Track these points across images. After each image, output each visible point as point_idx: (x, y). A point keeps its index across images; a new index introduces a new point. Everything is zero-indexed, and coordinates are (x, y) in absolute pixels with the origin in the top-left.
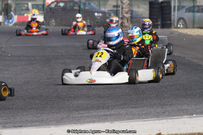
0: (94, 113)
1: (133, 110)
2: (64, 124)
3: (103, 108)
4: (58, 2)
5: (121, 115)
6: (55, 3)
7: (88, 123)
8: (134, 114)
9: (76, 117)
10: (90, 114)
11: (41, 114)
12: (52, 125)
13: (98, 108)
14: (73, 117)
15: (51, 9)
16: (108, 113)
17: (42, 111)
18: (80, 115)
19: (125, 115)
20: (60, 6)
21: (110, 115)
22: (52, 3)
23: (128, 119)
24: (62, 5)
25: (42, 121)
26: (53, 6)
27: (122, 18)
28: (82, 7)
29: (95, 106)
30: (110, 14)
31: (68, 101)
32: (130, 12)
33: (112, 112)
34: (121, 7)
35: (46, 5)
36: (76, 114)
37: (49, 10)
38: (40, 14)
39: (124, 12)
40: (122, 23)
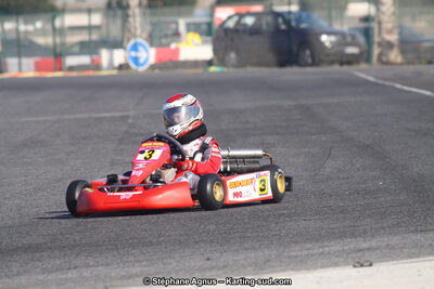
0: (335, 246)
1: (419, 236)
3: (353, 236)
4: (242, 16)
5: (393, 248)
6: (236, 18)
7: (323, 267)
8: (421, 246)
9: (296, 257)
10: (327, 249)
11: (221, 253)
13: (342, 235)
14: (290, 257)
15: (227, 31)
16: (365, 245)
17: (222, 246)
18: (305, 252)
19: (402, 248)
20: (245, 25)
21: (368, 249)
22: (230, 18)
23: (410, 256)
24: (249, 21)
25: (225, 267)
26: (231, 24)
27: (380, 44)
28: (293, 24)
29: (336, 231)
30: (353, 37)
31: (277, 223)
32: (396, 31)
33: (374, 243)
34: (376, 19)
35: (216, 24)
36: (295, 251)
37: (222, 34)
38: (204, 42)
39: (384, 31)
40: (380, 55)
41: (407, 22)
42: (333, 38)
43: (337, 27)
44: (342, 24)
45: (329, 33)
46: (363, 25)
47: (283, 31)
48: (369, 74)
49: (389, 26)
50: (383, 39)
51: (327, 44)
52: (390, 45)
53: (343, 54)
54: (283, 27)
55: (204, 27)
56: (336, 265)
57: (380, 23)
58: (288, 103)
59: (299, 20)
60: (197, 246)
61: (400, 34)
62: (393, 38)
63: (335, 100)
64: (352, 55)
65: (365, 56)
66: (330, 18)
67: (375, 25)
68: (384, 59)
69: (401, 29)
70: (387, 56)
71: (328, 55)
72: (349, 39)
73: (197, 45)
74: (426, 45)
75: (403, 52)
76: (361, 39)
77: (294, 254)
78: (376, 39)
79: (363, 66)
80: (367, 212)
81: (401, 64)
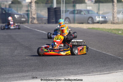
0: (16, 75)
3: (22, 72)
8: (41, 75)
9: (5, 78)
10: (14, 76)
13: (19, 72)
16: (25, 75)
18: (8, 77)
21: (26, 76)
27: (31, 18)
28: (7, 11)
29: (17, 71)
30: (24, 16)
32: (36, 14)
33: (28, 74)
34: (30, 11)
39: (32, 14)
40: (31, 21)
41: (39, 12)
42: (18, 16)
43: (19, 13)
44: (21, 12)
45: (17, 15)
46: (27, 12)
47: (4, 13)
48: (28, 27)
49: (34, 13)
50: (32, 16)
51: (16, 17)
52: (34, 18)
53: (21, 20)
54: (4, 12)
57: (31, 12)
58: (5, 34)
59: (8, 11)
61: (37, 15)
62: (35, 16)
63: (18, 34)
64: (23, 21)
65: (27, 21)
66: (17, 10)
67: (30, 13)
68: (32, 22)
69: (37, 14)
70: (33, 21)
71: (16, 21)
72: (23, 16)
74: (44, 18)
75: (38, 20)
76: (26, 16)
77: (5, 77)
78: (30, 16)
79: (27, 24)
80: (26, 65)
81: (37, 24)
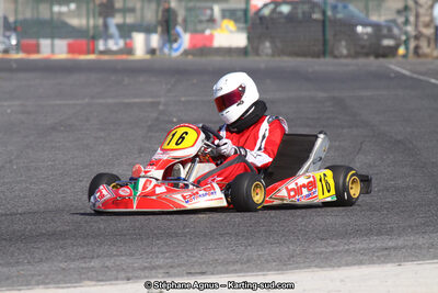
0: (361, 244)
2: (296, 268)
3: (379, 233)
4: (277, 4)
5: (420, 247)
6: (272, 6)
9: (321, 253)
10: (351, 246)
11: (246, 247)
12: (269, 270)
13: (369, 233)
14: (315, 254)
15: (262, 18)
16: (390, 244)
17: (247, 239)
18: (330, 249)
19: (429, 248)
20: (281, 13)
21: (395, 248)
22: (265, 5)
24: (285, 9)
25: (248, 261)
26: (266, 12)
27: (416, 37)
29: (363, 228)
30: (389, 29)
31: (303, 218)
33: (400, 242)
34: (414, 11)
35: (252, 11)
36: (321, 247)
37: (258, 21)
38: (239, 30)
39: (420, 24)
40: (416, 48)
42: (369, 30)
43: (374, 18)
44: (380, 16)
45: (365, 25)
48: (404, 68)
49: (427, 18)
50: (420, 32)
53: (380, 46)
55: (240, 14)
56: (361, 263)
57: (417, 15)
58: (321, 95)
59: (335, 10)
60: (222, 239)
62: (429, 32)
63: (368, 93)
64: (388, 47)
66: (366, 9)
68: (420, 52)
71: (363, 47)
72: (385, 31)
73: (231, 32)
77: (318, 250)
78: (413, 32)
79: (400, 59)
